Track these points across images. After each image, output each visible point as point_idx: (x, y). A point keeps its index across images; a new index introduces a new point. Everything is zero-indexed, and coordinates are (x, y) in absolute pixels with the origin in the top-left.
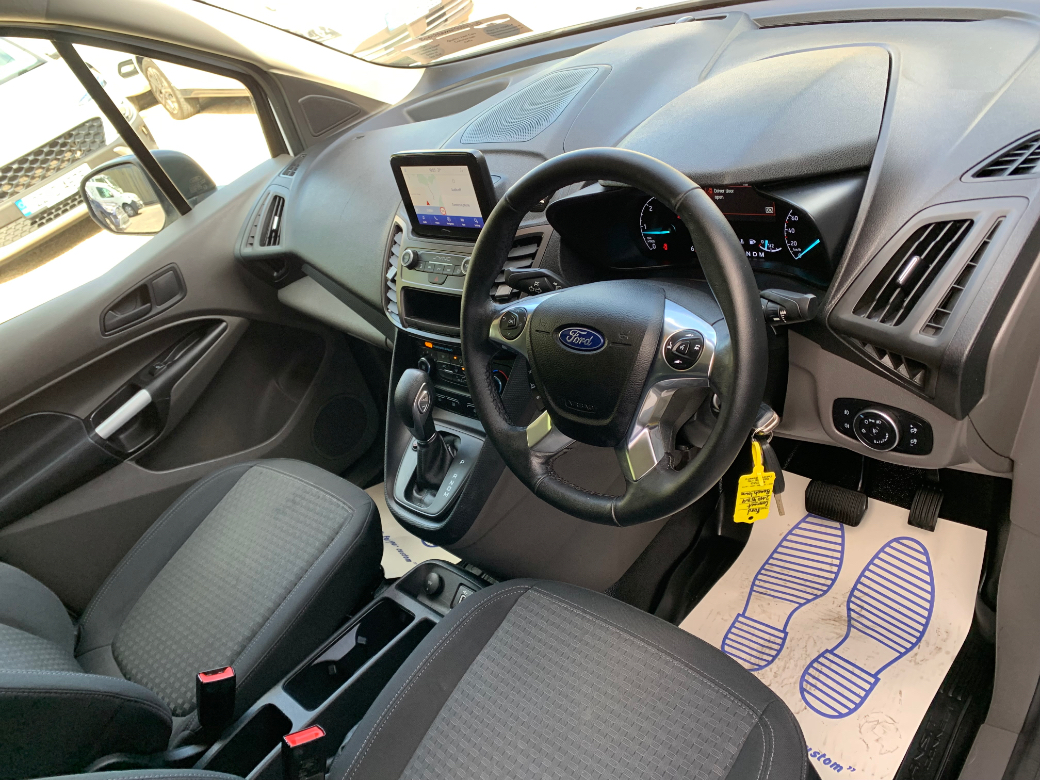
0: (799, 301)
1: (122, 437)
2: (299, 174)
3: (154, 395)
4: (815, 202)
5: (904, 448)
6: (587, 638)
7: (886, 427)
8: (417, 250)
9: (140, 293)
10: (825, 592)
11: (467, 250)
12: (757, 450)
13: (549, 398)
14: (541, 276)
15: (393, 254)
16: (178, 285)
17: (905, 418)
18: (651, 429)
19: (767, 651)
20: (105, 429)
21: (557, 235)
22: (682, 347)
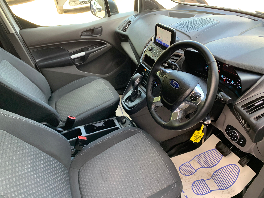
0: (227, 98)
1: (76, 60)
2: (138, 17)
3: (85, 54)
4: (244, 77)
5: (238, 143)
6: (148, 148)
7: (236, 136)
8: (153, 47)
9: (92, 31)
10: (210, 167)
11: (162, 51)
12: (203, 126)
13: (162, 93)
14: (175, 65)
15: (147, 46)
16: (101, 32)
17: (242, 137)
18: (180, 110)
19: (190, 173)
20: (73, 57)
21: (184, 58)
22: (195, 96)
